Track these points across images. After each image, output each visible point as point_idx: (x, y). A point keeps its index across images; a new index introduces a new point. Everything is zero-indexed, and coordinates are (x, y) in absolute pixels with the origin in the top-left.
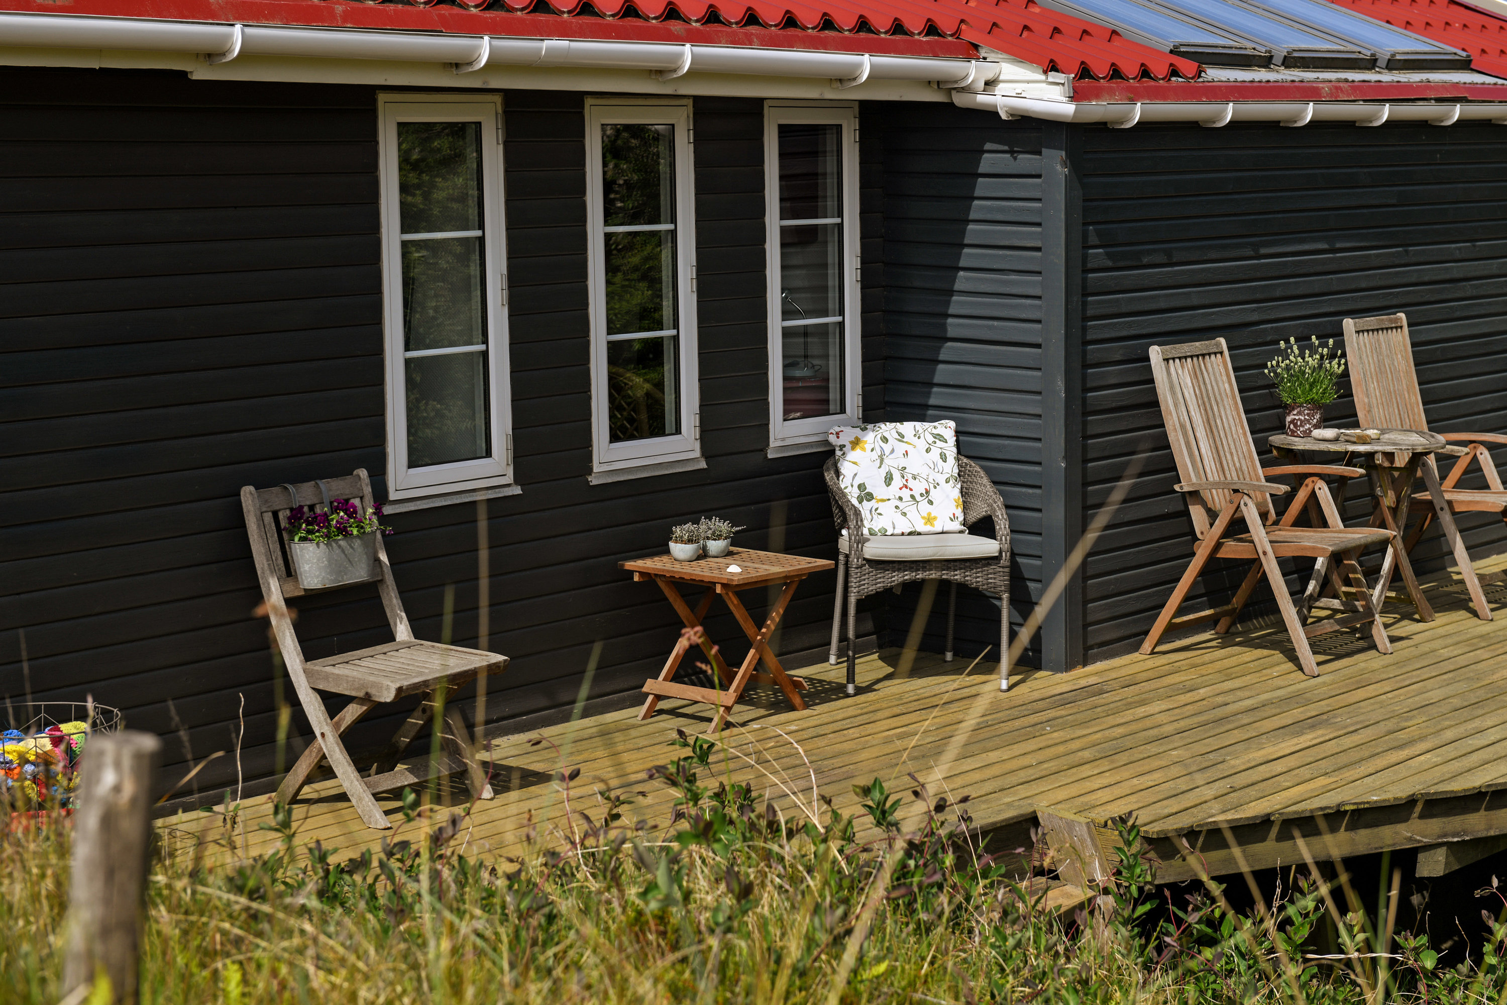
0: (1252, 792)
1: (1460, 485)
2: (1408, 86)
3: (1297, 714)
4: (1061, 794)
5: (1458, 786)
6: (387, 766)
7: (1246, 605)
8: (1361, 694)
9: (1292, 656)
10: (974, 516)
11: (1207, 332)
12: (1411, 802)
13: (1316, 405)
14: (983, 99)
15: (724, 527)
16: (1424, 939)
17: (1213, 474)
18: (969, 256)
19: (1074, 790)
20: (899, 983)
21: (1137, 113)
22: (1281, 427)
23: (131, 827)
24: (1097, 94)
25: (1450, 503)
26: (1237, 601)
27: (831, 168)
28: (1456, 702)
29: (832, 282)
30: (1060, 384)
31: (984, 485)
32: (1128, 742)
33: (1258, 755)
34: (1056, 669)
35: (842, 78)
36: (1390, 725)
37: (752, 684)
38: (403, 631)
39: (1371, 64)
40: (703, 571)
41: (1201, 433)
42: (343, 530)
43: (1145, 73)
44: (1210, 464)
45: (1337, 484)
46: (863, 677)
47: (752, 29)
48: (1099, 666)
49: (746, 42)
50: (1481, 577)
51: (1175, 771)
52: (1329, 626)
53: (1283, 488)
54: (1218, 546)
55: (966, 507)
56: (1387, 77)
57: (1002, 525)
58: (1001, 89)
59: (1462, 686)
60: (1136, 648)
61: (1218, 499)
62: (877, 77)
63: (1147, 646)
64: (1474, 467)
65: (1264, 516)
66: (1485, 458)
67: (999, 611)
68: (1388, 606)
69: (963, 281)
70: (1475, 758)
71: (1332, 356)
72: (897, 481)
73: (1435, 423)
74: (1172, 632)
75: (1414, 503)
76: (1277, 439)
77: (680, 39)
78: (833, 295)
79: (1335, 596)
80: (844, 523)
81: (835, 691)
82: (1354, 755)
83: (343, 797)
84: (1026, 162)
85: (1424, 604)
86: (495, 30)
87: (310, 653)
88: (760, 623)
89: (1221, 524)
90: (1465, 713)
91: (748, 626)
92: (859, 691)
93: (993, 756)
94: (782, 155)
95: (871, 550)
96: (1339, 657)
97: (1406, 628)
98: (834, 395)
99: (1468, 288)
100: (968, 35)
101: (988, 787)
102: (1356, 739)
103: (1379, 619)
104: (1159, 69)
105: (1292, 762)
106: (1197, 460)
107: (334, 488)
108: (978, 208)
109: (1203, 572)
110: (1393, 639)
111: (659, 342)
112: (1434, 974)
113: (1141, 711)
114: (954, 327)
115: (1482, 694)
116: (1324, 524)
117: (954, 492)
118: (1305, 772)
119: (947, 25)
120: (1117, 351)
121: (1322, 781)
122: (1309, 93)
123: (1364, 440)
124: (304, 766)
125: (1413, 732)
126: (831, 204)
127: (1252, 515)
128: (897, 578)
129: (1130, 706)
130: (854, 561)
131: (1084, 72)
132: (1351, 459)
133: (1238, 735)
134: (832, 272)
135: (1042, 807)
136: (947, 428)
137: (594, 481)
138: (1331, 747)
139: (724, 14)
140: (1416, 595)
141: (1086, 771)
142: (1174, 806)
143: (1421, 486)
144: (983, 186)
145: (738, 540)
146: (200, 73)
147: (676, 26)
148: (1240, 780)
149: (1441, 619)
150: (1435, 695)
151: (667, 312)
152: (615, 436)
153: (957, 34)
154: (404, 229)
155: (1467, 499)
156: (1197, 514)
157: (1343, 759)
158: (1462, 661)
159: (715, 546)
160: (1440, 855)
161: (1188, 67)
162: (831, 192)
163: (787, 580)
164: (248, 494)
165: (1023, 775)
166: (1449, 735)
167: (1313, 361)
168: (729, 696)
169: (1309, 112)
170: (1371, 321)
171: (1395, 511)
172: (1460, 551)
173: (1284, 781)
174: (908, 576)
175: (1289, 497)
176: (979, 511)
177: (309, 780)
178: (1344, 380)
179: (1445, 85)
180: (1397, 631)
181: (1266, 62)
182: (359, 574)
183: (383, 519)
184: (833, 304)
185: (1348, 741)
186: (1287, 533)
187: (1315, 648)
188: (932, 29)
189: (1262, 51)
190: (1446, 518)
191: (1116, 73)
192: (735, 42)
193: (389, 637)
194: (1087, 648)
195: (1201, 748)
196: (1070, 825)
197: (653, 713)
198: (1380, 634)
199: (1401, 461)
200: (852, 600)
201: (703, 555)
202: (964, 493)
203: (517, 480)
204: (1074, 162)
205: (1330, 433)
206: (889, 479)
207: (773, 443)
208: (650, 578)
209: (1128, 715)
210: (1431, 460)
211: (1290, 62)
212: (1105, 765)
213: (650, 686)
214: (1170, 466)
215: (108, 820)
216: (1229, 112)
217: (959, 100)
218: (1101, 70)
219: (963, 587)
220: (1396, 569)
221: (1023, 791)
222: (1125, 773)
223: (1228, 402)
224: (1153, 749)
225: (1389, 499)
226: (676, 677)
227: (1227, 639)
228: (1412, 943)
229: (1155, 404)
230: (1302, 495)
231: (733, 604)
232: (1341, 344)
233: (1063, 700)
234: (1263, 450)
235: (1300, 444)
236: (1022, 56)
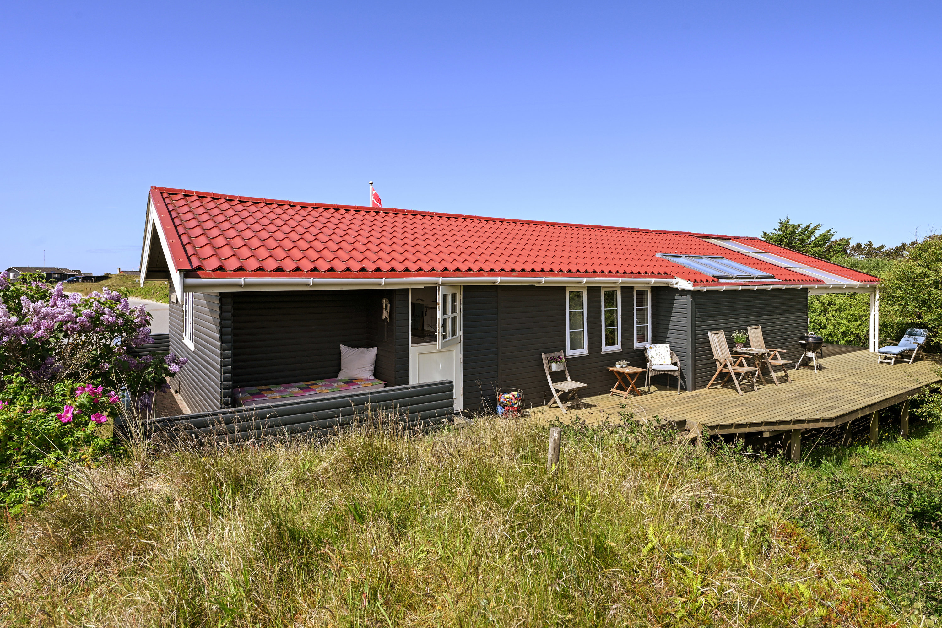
0: (729, 418)
1: (773, 359)
2: (761, 282)
3: (738, 403)
4: (691, 416)
5: (772, 420)
6: (566, 403)
7: (728, 380)
8: (751, 400)
9: (737, 391)
10: (673, 362)
11: (720, 329)
12: (762, 423)
13: (742, 343)
14: (675, 286)
15: (626, 362)
16: (765, 452)
17: (721, 356)
18: (673, 314)
19: (693, 415)
20: (664, 457)
21: (705, 289)
22: (735, 347)
23: (557, 442)
24: (698, 285)
25: (770, 363)
26: (726, 379)
27: (646, 297)
28: (771, 403)
29: (646, 317)
30: (690, 338)
31: (675, 356)
32: (704, 407)
33: (730, 411)
34: (689, 391)
35: (649, 283)
36: (757, 407)
37: (631, 391)
38: (569, 379)
39: (753, 278)
40: (622, 370)
41: (718, 348)
42: (559, 361)
43: (707, 281)
44: (720, 354)
45: (746, 359)
46: (652, 390)
47: (632, 274)
48: (698, 391)
49: (631, 277)
50: (777, 377)
51: (713, 413)
52: (745, 386)
53: (735, 360)
54: (722, 370)
55: (672, 360)
56: (756, 280)
57: (679, 364)
58: (678, 284)
59: (773, 400)
60: (705, 387)
61: (722, 361)
62: (655, 283)
63: (707, 387)
64: (775, 355)
65: (731, 364)
66: (778, 354)
67: (678, 379)
68: (757, 382)
69: (672, 319)
70: (775, 415)
71: (745, 333)
72: (658, 355)
73: (767, 346)
74: (712, 385)
75: (763, 362)
76: (734, 349)
77: (619, 277)
78: (646, 320)
79: (746, 379)
80: (648, 362)
81: (645, 393)
82: (750, 412)
83: (558, 407)
84: (684, 297)
85: (765, 382)
86: (587, 277)
87: (553, 382)
88: (632, 380)
89: (722, 365)
90: (773, 405)
91: (630, 381)
92: (651, 393)
93: (677, 408)
94: (637, 295)
95: (653, 368)
96: (747, 392)
97: (761, 386)
98: (646, 338)
99: (774, 320)
100: (672, 274)
101: (676, 414)
102: (750, 409)
103: (755, 385)
104: (710, 280)
105: (737, 413)
106: (718, 353)
107: (557, 354)
108: (675, 306)
109: (719, 374)
110: (758, 389)
111: (614, 329)
112: (767, 459)
113: (706, 400)
114: (670, 327)
115: (777, 401)
116: (743, 366)
117: (669, 357)
118: (740, 415)
119: (668, 273)
120: (701, 332)
121: (743, 417)
122: (740, 284)
123: (752, 350)
124: (552, 401)
125: (762, 408)
126: (646, 304)
127: (729, 364)
128: (658, 373)
129: (704, 399)
130: (650, 369)
131: (695, 281)
132: (749, 354)
133: (726, 407)
134: (646, 316)
135: (687, 418)
136: (668, 345)
137: (602, 353)
138: (745, 410)
139: (627, 272)
140: (763, 380)
141: (695, 412)
142: (713, 420)
143: (764, 359)
144: (676, 302)
145: (628, 365)
146: (537, 285)
147: (618, 274)
148: (727, 416)
149: (768, 385)
150: (767, 401)
151: (615, 324)
152: (606, 345)
153: (670, 274)
154: (570, 309)
155: (774, 362)
156: (718, 363)
157: (748, 413)
158: (773, 394)
159: (624, 366)
160: (768, 433)
161: (716, 280)
162: (646, 301)
163: (637, 373)
164: (543, 354)
165: (683, 412)
166: (770, 409)
167: (741, 335)
168: (627, 393)
169: (740, 288)
170: (753, 327)
171: (758, 364)
172: (772, 372)
173: (736, 417)
174: (660, 373)
175: (736, 361)
176: (674, 361)
177: (553, 403)
178: (748, 339)
179: (769, 282)
180: (759, 387)
181: (731, 278)
182: (562, 369)
183: (566, 359)
184: (646, 322)
185: (749, 409)
186: (736, 368)
187: (742, 389)
188: (666, 273)
189: (731, 276)
190: (769, 366)
191: (701, 281)
192: (629, 277)
193: (567, 380)
194: (695, 387)
195: (718, 409)
196: (693, 422)
197: (613, 395)
198: (755, 388)
199: (759, 355)
200: (650, 376)
201: (622, 367)
202: (671, 357)
203: (589, 353)
204: (693, 298)
205: (745, 349)
206: (657, 354)
207: (635, 347)
208: (612, 371)
209: (704, 401)
210: (766, 355)
211: (736, 278)
212: (699, 411)
213: (612, 390)
214: (712, 354)
215: (554, 440)
216: (724, 288)
217: (671, 286)
218: (698, 280)
219: (671, 375)
220: (759, 375)
221: (683, 415)
222: (704, 413)
223: (724, 342)
224: (709, 408)
225: (757, 362)
226: (617, 389)
227: (724, 387)
228: (762, 453)
229: (709, 342)
230: (739, 360)
231: (628, 377)
232: (747, 332)
233: (691, 397)
234: (731, 351)
235: (738, 350)
236: (683, 278)
